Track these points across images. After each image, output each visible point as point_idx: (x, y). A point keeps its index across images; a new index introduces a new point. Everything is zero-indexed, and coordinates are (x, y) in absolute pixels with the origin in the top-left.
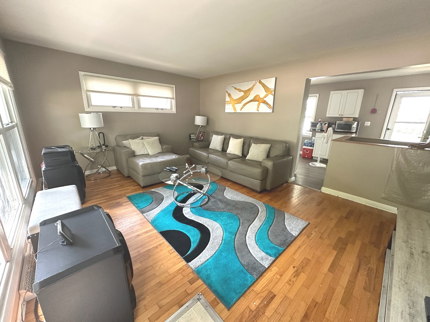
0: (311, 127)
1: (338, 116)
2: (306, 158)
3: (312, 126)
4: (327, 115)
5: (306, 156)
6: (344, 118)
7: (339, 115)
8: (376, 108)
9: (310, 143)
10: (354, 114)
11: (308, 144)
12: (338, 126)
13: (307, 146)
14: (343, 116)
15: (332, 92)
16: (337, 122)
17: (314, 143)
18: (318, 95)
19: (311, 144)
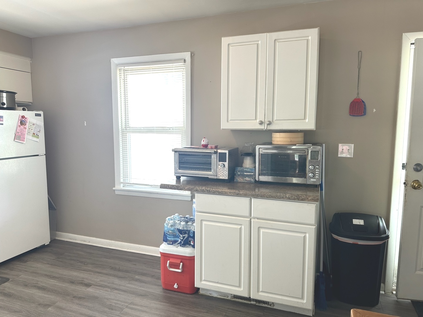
0: (180, 168)
1: (254, 125)
2: (175, 291)
3: (180, 163)
4: (225, 125)
5: (176, 286)
6: (277, 135)
7: (261, 123)
8: (362, 97)
9: (181, 231)
10: (305, 119)
11: (175, 236)
12: (261, 163)
13: (174, 242)
14: (273, 127)
15: (225, 41)
16: (257, 147)
17: (194, 232)
18: (187, 55)
19: (186, 235)
